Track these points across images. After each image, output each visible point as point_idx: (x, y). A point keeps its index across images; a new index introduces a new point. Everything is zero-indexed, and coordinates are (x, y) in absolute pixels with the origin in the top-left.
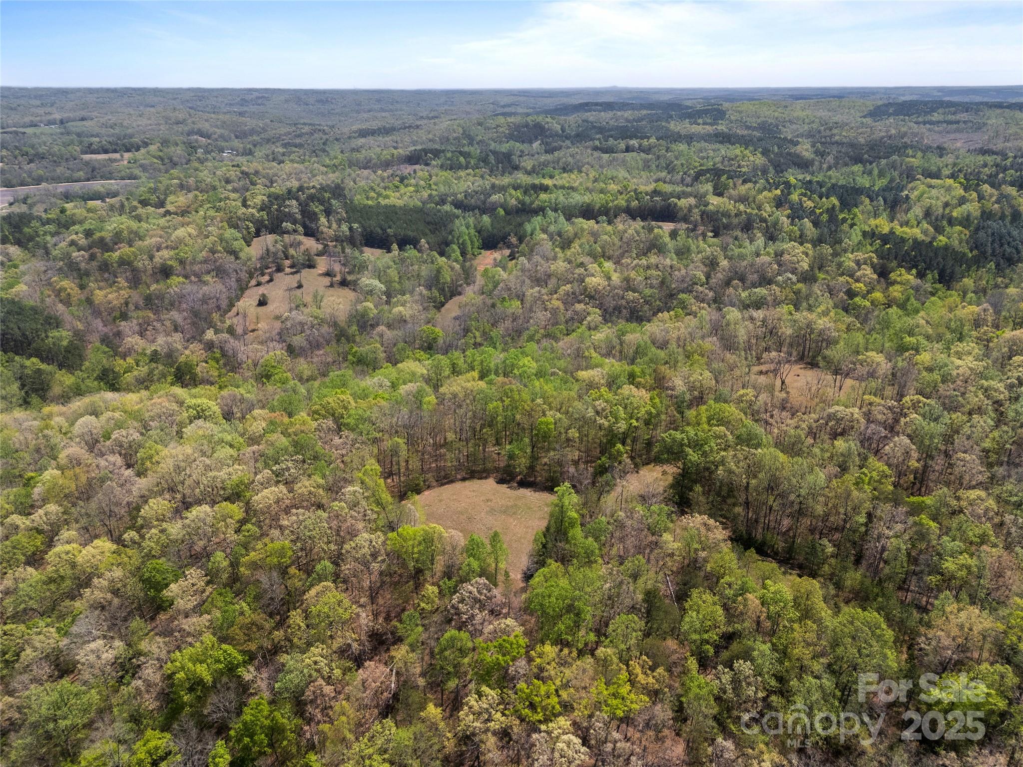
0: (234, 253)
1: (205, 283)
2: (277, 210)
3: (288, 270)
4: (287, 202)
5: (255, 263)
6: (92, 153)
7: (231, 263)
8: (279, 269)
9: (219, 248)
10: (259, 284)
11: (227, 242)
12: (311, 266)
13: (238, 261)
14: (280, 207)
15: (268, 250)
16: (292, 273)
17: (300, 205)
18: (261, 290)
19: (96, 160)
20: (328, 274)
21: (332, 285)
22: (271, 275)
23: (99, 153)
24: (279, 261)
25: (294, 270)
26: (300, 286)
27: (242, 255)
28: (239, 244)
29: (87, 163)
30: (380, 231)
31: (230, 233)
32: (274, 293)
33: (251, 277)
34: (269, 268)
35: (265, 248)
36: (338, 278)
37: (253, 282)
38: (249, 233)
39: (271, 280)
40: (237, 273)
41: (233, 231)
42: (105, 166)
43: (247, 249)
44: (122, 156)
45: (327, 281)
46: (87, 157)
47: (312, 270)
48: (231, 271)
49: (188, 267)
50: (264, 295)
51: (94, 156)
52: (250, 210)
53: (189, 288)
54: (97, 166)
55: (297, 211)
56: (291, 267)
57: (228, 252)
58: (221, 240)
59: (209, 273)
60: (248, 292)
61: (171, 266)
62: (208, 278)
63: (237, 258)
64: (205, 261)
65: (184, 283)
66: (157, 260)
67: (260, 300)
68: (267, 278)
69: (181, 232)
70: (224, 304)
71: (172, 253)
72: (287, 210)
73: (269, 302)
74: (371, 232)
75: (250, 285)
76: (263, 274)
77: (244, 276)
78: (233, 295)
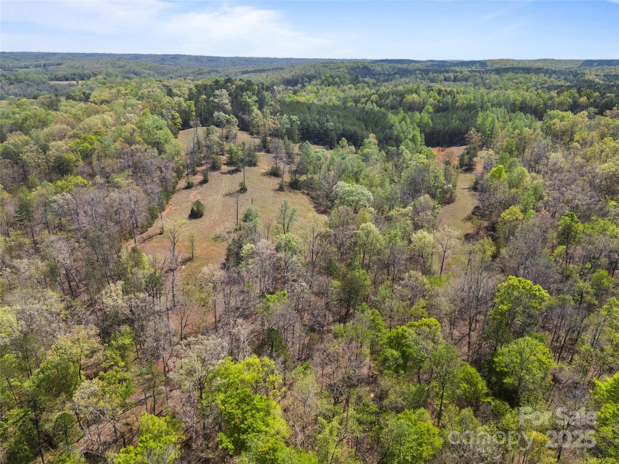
0: (158, 146)
1: (118, 187)
2: (205, 100)
3: (225, 168)
4: (217, 92)
5: (183, 158)
6: (57, 80)
7: (154, 157)
8: (215, 167)
9: (138, 139)
10: (189, 186)
11: (149, 132)
12: (253, 164)
13: (163, 156)
14: (208, 98)
15: (198, 143)
16: (231, 172)
17: (230, 95)
18: (194, 195)
19: (59, 85)
20: (274, 173)
21: (281, 189)
22: (204, 173)
23: (62, 81)
24: (214, 156)
25: (233, 168)
26: (243, 190)
27: (167, 147)
28: (165, 133)
29: (52, 87)
30: (317, 125)
31: (151, 120)
32: (210, 199)
33: (179, 176)
34: (202, 165)
35: (196, 141)
36: (287, 178)
37: (182, 183)
38: (175, 124)
39: (205, 181)
40: (162, 172)
41: (156, 117)
42: (65, 89)
43: (173, 140)
44: (77, 82)
45: (274, 182)
46: (53, 83)
47: (253, 168)
48: (153, 168)
49: (95, 163)
50: (198, 203)
51: (58, 82)
52: (176, 99)
53: (92, 193)
54: (59, 88)
55: (227, 101)
56: (229, 164)
57: (149, 143)
58: (141, 128)
59: (122, 170)
60: (175, 198)
61: (69, 161)
62: (119, 179)
63: (161, 152)
64: (119, 155)
65: (85, 186)
66: (52, 152)
67: (192, 211)
68: (199, 178)
69: (95, 120)
70: (141, 219)
71: (72, 143)
72: (216, 100)
73: (205, 212)
74: (308, 125)
75: (178, 187)
76: (194, 173)
77: (170, 175)
78: (155, 204)
